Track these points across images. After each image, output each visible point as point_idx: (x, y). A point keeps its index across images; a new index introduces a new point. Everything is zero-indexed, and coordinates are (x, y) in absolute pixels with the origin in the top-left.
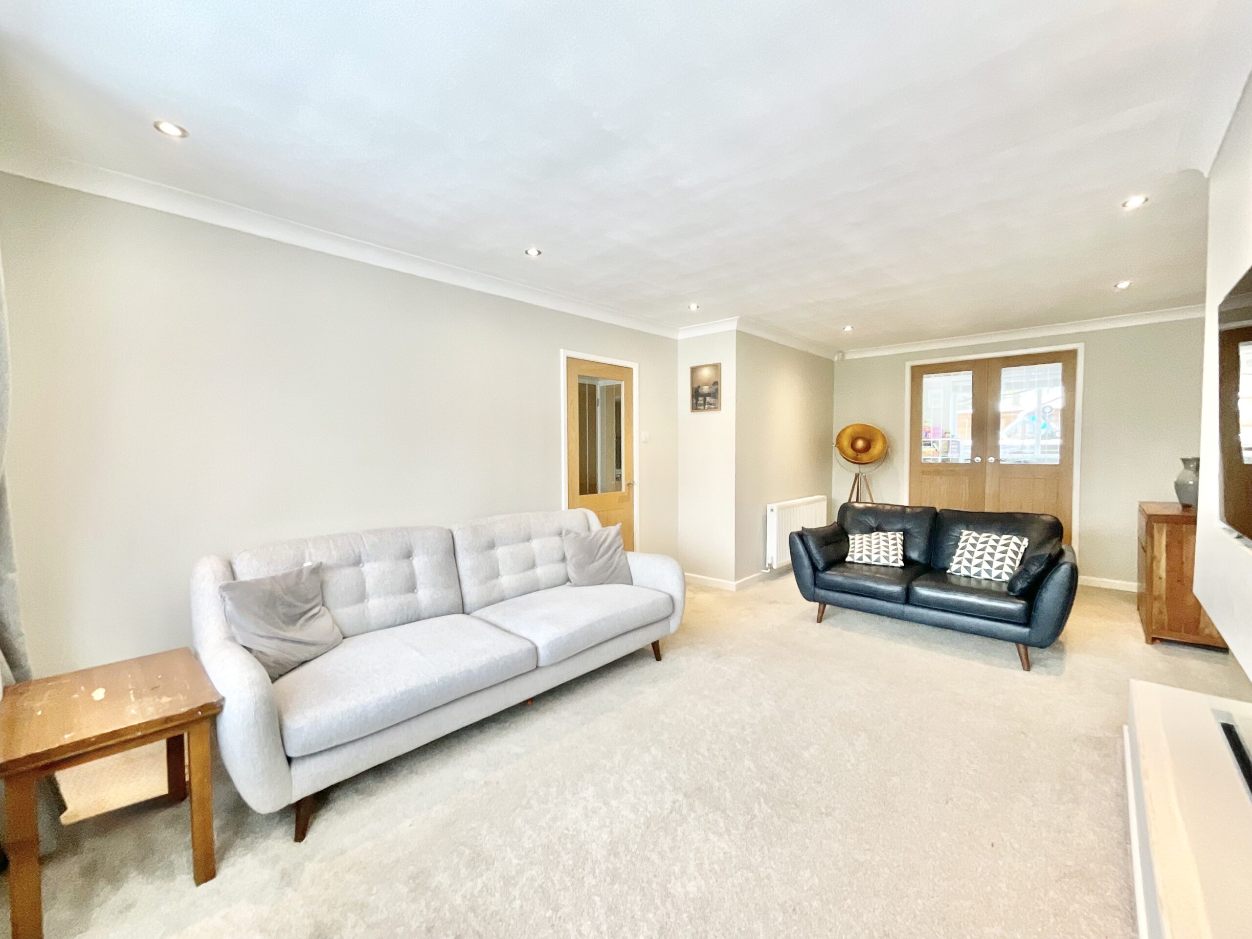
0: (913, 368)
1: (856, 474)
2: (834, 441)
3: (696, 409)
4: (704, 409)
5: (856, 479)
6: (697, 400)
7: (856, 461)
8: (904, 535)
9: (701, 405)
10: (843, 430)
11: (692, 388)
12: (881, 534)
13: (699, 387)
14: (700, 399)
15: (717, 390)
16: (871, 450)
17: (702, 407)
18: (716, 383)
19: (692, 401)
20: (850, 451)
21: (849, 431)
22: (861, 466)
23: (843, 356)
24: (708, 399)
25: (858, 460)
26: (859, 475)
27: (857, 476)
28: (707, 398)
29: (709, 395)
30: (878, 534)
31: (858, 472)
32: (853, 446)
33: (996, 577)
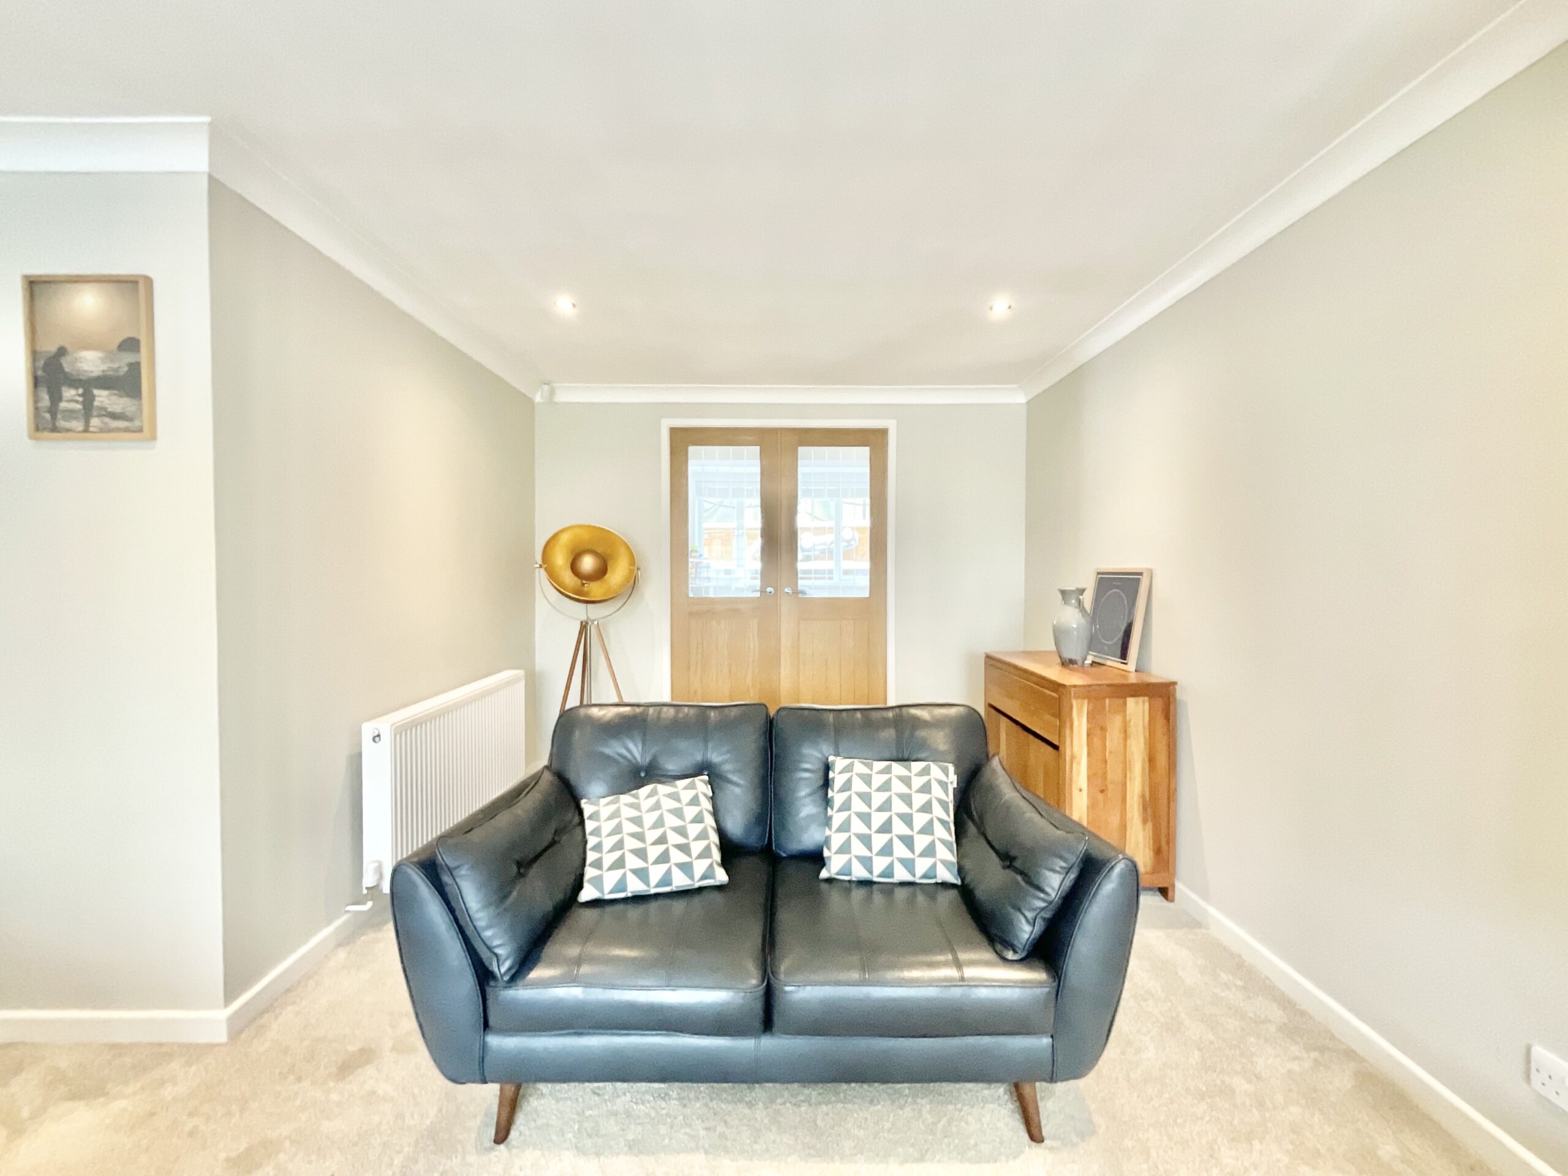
0: (673, 431)
1: (582, 622)
2: (539, 558)
3: (54, 429)
4: (86, 430)
5: (580, 633)
6: (56, 398)
7: (581, 598)
8: (710, 782)
9: (70, 414)
10: (555, 537)
11: (34, 354)
12: (663, 789)
13: (62, 352)
14: (69, 393)
15: (135, 368)
16: (607, 576)
17: (78, 425)
18: (130, 345)
19: (36, 399)
20: (568, 578)
21: (565, 538)
22: (590, 606)
23: (552, 392)
24: (102, 397)
25: (584, 596)
26: (587, 623)
27: (584, 627)
28: (96, 392)
29: (105, 382)
30: (653, 793)
31: (584, 618)
32: (574, 567)
33: (925, 876)
